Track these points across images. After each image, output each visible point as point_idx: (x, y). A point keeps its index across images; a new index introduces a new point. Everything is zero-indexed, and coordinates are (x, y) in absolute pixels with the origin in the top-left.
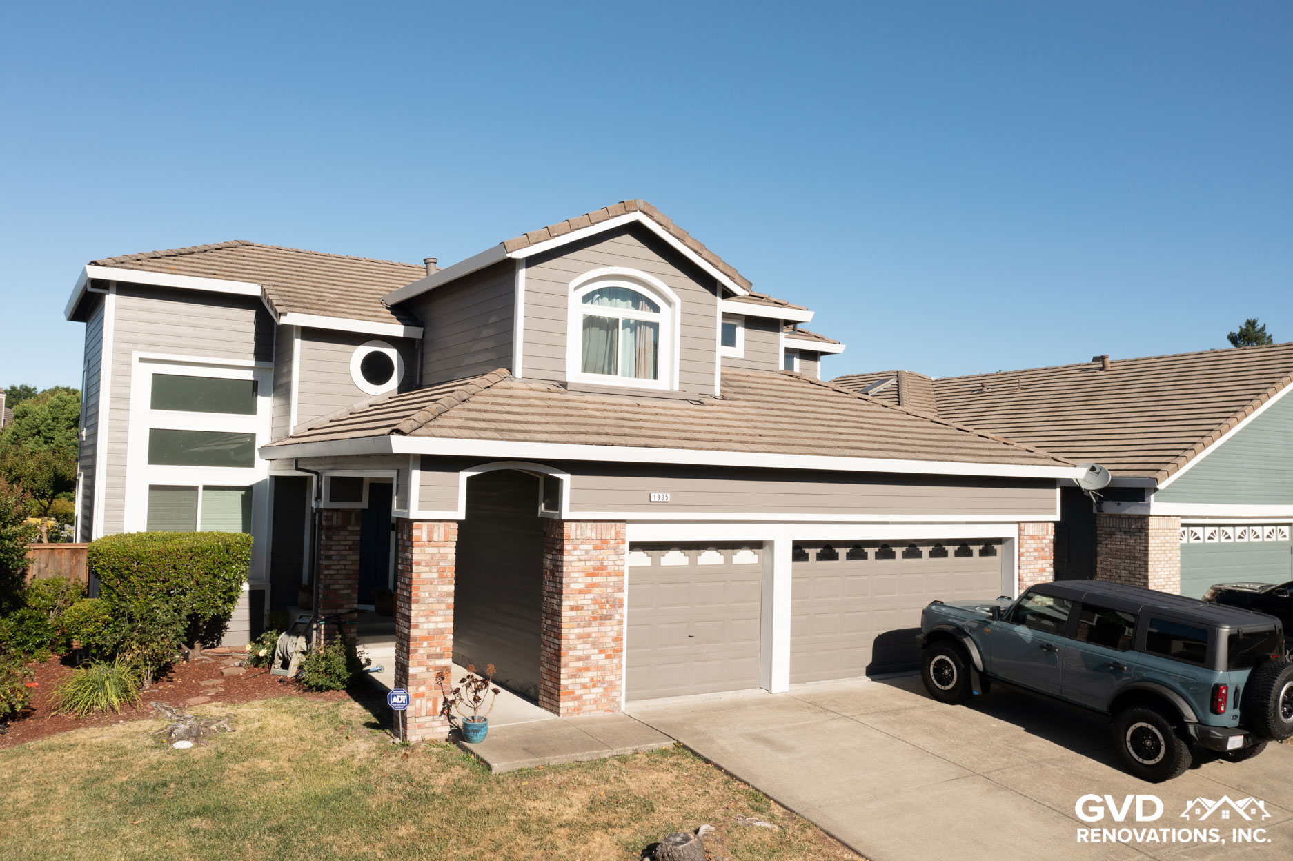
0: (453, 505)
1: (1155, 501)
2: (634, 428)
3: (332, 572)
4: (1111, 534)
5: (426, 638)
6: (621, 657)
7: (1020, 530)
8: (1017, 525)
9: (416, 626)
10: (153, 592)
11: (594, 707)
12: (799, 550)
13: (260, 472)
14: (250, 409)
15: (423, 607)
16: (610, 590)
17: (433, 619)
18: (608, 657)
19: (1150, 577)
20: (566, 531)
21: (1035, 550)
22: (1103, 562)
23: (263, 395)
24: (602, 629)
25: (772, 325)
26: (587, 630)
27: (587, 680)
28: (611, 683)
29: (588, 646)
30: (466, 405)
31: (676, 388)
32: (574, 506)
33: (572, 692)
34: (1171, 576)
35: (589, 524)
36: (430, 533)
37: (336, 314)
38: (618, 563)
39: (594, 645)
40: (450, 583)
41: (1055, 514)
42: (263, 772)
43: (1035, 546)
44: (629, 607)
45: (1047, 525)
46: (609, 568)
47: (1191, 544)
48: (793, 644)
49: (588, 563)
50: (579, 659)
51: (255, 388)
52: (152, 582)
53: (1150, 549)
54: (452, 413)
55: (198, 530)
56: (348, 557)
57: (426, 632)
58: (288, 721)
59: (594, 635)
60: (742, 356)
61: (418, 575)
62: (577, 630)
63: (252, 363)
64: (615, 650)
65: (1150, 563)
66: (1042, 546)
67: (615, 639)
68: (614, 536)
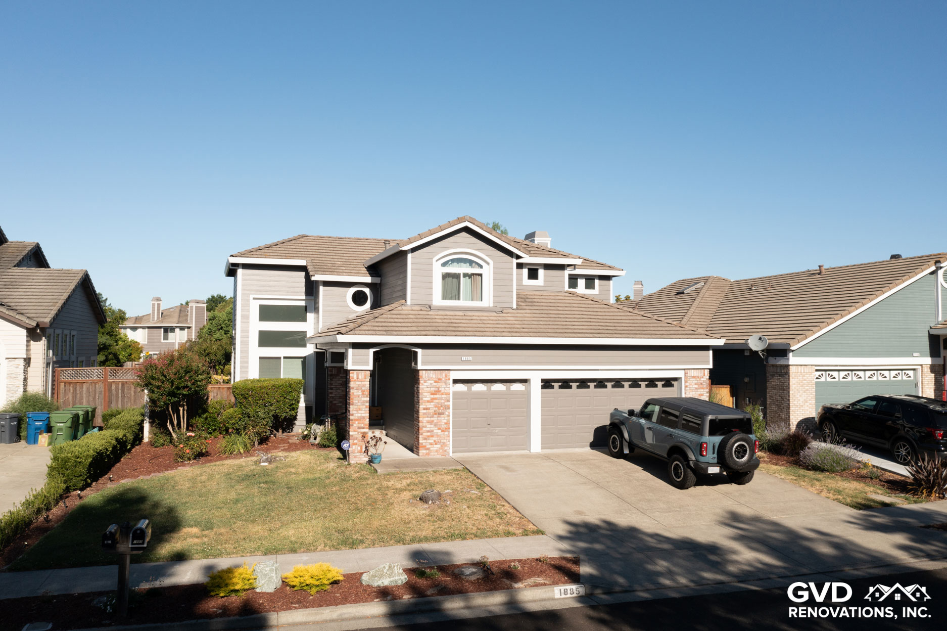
0: (367, 364)
1: (793, 356)
2: (455, 327)
3: (333, 395)
4: (773, 376)
5: (357, 420)
6: (449, 432)
7: (685, 373)
8: (684, 371)
9: (353, 415)
10: (258, 405)
11: (436, 453)
12: (547, 384)
13: (309, 350)
14: (304, 319)
15: (355, 407)
16: (442, 401)
17: (360, 412)
18: (443, 431)
19: (791, 400)
20: (420, 374)
21: (696, 384)
22: (770, 392)
23: (310, 313)
24: (439, 418)
25: (561, 267)
27: (432, 441)
28: (444, 443)
29: (433, 426)
30: (376, 320)
31: (491, 305)
32: (423, 363)
33: (425, 446)
34: (808, 400)
35: (432, 371)
36: (358, 375)
37: (339, 274)
38: (447, 389)
39: (435, 425)
40: (367, 397)
41: (709, 364)
42: (291, 472)
43: (696, 382)
44: (453, 409)
45: (704, 371)
46: (442, 391)
47: (828, 381)
48: (543, 430)
49: (432, 389)
50: (428, 431)
51: (306, 309)
52: (258, 400)
53: (790, 384)
54: (369, 324)
55: (282, 377)
56: (340, 389)
57: (357, 417)
58: (308, 457)
59: (435, 421)
60: (542, 284)
61: (353, 393)
62: (427, 419)
63: (304, 297)
64: (446, 429)
65: (790, 392)
66: (701, 382)
67: (446, 423)
68: (444, 376)
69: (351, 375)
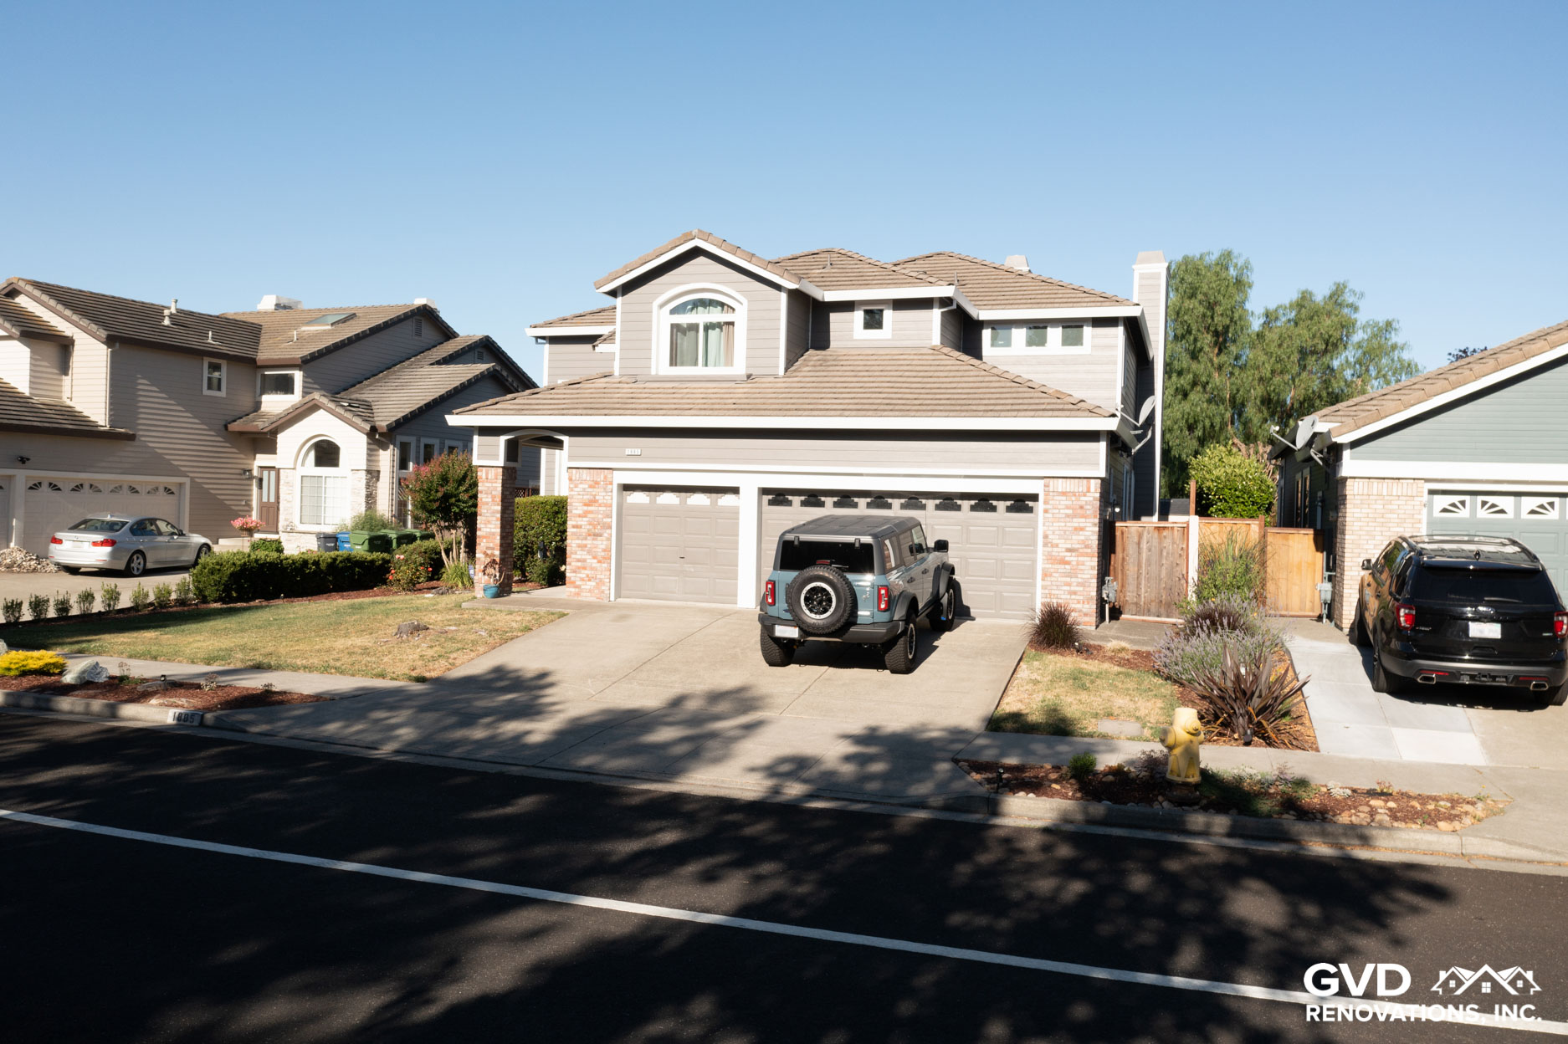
0: (496, 457)
1: (1352, 458)
5: (485, 537)
6: (610, 563)
7: (1045, 486)
8: (1040, 481)
11: (589, 594)
12: (779, 497)
15: (484, 518)
16: (600, 516)
17: (489, 526)
18: (599, 562)
19: (1346, 555)
20: (569, 474)
24: (595, 542)
26: (584, 542)
27: (584, 576)
28: (601, 580)
29: (585, 553)
33: (574, 582)
35: (585, 470)
36: (487, 474)
38: (608, 498)
39: (589, 552)
40: (498, 505)
41: (1099, 469)
43: (1069, 503)
44: (617, 530)
45: (1088, 482)
46: (600, 501)
49: (585, 497)
50: (579, 561)
53: (1348, 519)
57: (485, 534)
59: (589, 546)
60: (890, 337)
61: (481, 499)
62: (577, 542)
64: (605, 558)
65: (1347, 538)
66: (1080, 503)
67: (604, 550)
68: (602, 479)
69: (479, 474)
